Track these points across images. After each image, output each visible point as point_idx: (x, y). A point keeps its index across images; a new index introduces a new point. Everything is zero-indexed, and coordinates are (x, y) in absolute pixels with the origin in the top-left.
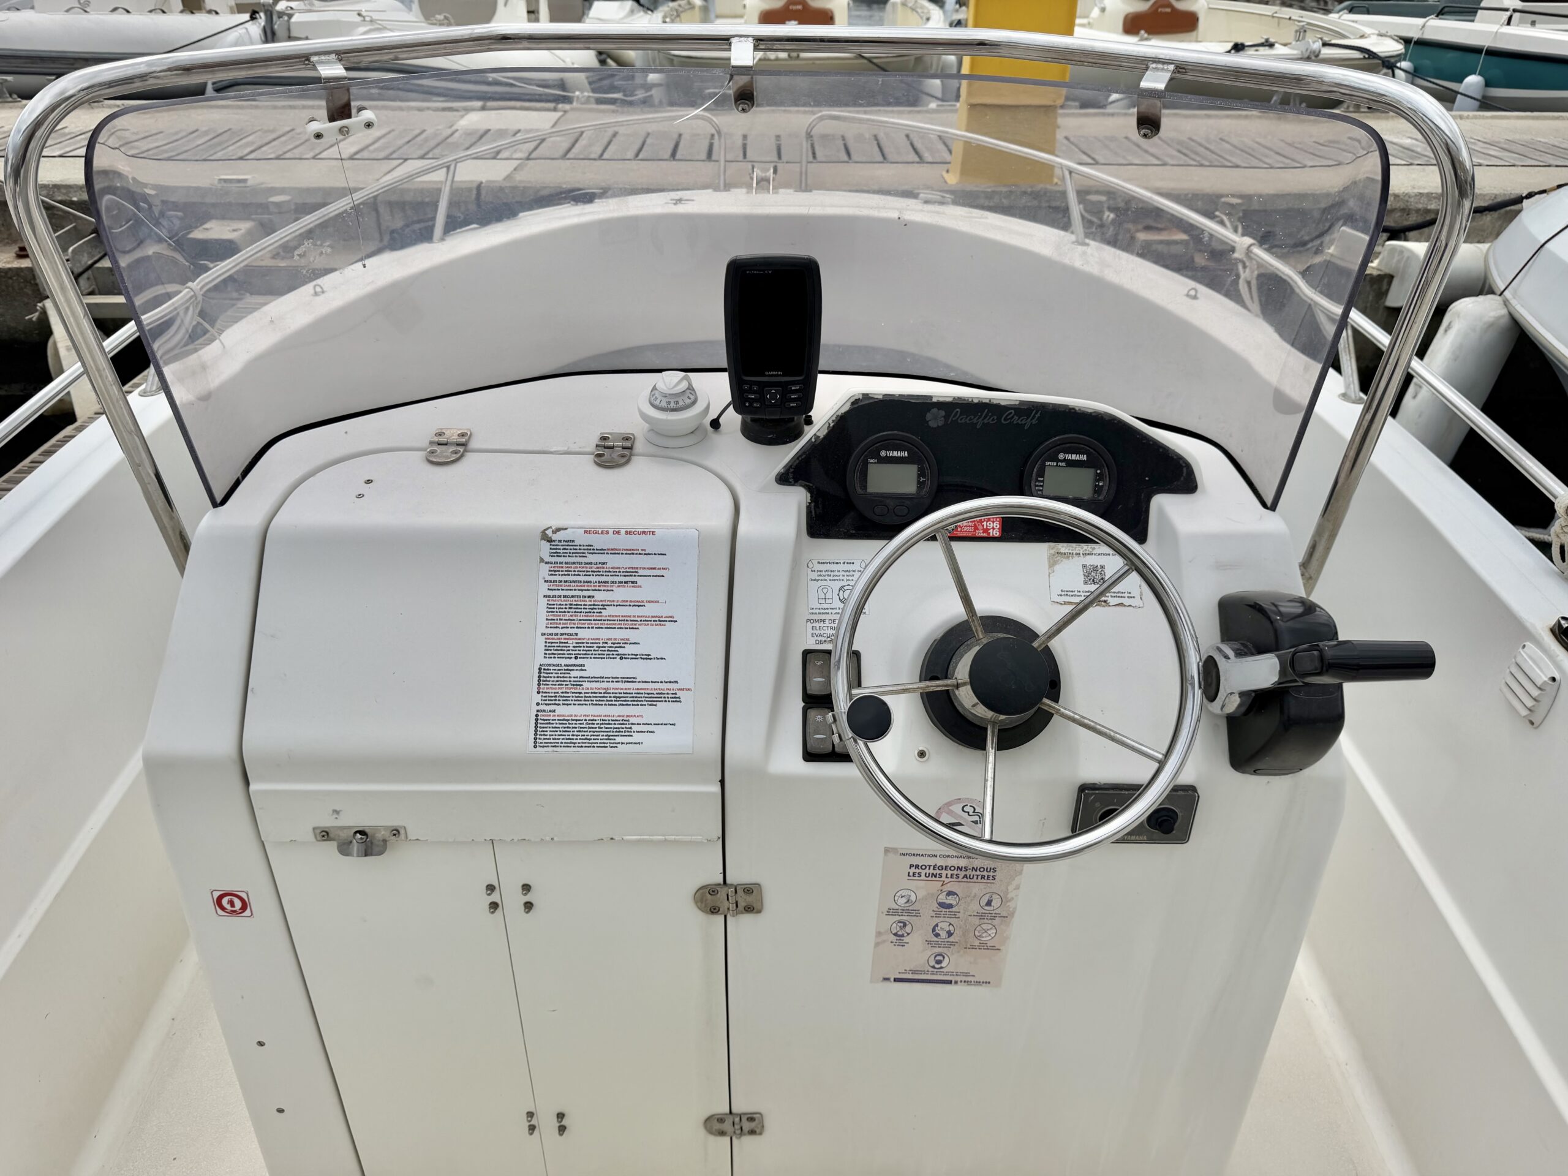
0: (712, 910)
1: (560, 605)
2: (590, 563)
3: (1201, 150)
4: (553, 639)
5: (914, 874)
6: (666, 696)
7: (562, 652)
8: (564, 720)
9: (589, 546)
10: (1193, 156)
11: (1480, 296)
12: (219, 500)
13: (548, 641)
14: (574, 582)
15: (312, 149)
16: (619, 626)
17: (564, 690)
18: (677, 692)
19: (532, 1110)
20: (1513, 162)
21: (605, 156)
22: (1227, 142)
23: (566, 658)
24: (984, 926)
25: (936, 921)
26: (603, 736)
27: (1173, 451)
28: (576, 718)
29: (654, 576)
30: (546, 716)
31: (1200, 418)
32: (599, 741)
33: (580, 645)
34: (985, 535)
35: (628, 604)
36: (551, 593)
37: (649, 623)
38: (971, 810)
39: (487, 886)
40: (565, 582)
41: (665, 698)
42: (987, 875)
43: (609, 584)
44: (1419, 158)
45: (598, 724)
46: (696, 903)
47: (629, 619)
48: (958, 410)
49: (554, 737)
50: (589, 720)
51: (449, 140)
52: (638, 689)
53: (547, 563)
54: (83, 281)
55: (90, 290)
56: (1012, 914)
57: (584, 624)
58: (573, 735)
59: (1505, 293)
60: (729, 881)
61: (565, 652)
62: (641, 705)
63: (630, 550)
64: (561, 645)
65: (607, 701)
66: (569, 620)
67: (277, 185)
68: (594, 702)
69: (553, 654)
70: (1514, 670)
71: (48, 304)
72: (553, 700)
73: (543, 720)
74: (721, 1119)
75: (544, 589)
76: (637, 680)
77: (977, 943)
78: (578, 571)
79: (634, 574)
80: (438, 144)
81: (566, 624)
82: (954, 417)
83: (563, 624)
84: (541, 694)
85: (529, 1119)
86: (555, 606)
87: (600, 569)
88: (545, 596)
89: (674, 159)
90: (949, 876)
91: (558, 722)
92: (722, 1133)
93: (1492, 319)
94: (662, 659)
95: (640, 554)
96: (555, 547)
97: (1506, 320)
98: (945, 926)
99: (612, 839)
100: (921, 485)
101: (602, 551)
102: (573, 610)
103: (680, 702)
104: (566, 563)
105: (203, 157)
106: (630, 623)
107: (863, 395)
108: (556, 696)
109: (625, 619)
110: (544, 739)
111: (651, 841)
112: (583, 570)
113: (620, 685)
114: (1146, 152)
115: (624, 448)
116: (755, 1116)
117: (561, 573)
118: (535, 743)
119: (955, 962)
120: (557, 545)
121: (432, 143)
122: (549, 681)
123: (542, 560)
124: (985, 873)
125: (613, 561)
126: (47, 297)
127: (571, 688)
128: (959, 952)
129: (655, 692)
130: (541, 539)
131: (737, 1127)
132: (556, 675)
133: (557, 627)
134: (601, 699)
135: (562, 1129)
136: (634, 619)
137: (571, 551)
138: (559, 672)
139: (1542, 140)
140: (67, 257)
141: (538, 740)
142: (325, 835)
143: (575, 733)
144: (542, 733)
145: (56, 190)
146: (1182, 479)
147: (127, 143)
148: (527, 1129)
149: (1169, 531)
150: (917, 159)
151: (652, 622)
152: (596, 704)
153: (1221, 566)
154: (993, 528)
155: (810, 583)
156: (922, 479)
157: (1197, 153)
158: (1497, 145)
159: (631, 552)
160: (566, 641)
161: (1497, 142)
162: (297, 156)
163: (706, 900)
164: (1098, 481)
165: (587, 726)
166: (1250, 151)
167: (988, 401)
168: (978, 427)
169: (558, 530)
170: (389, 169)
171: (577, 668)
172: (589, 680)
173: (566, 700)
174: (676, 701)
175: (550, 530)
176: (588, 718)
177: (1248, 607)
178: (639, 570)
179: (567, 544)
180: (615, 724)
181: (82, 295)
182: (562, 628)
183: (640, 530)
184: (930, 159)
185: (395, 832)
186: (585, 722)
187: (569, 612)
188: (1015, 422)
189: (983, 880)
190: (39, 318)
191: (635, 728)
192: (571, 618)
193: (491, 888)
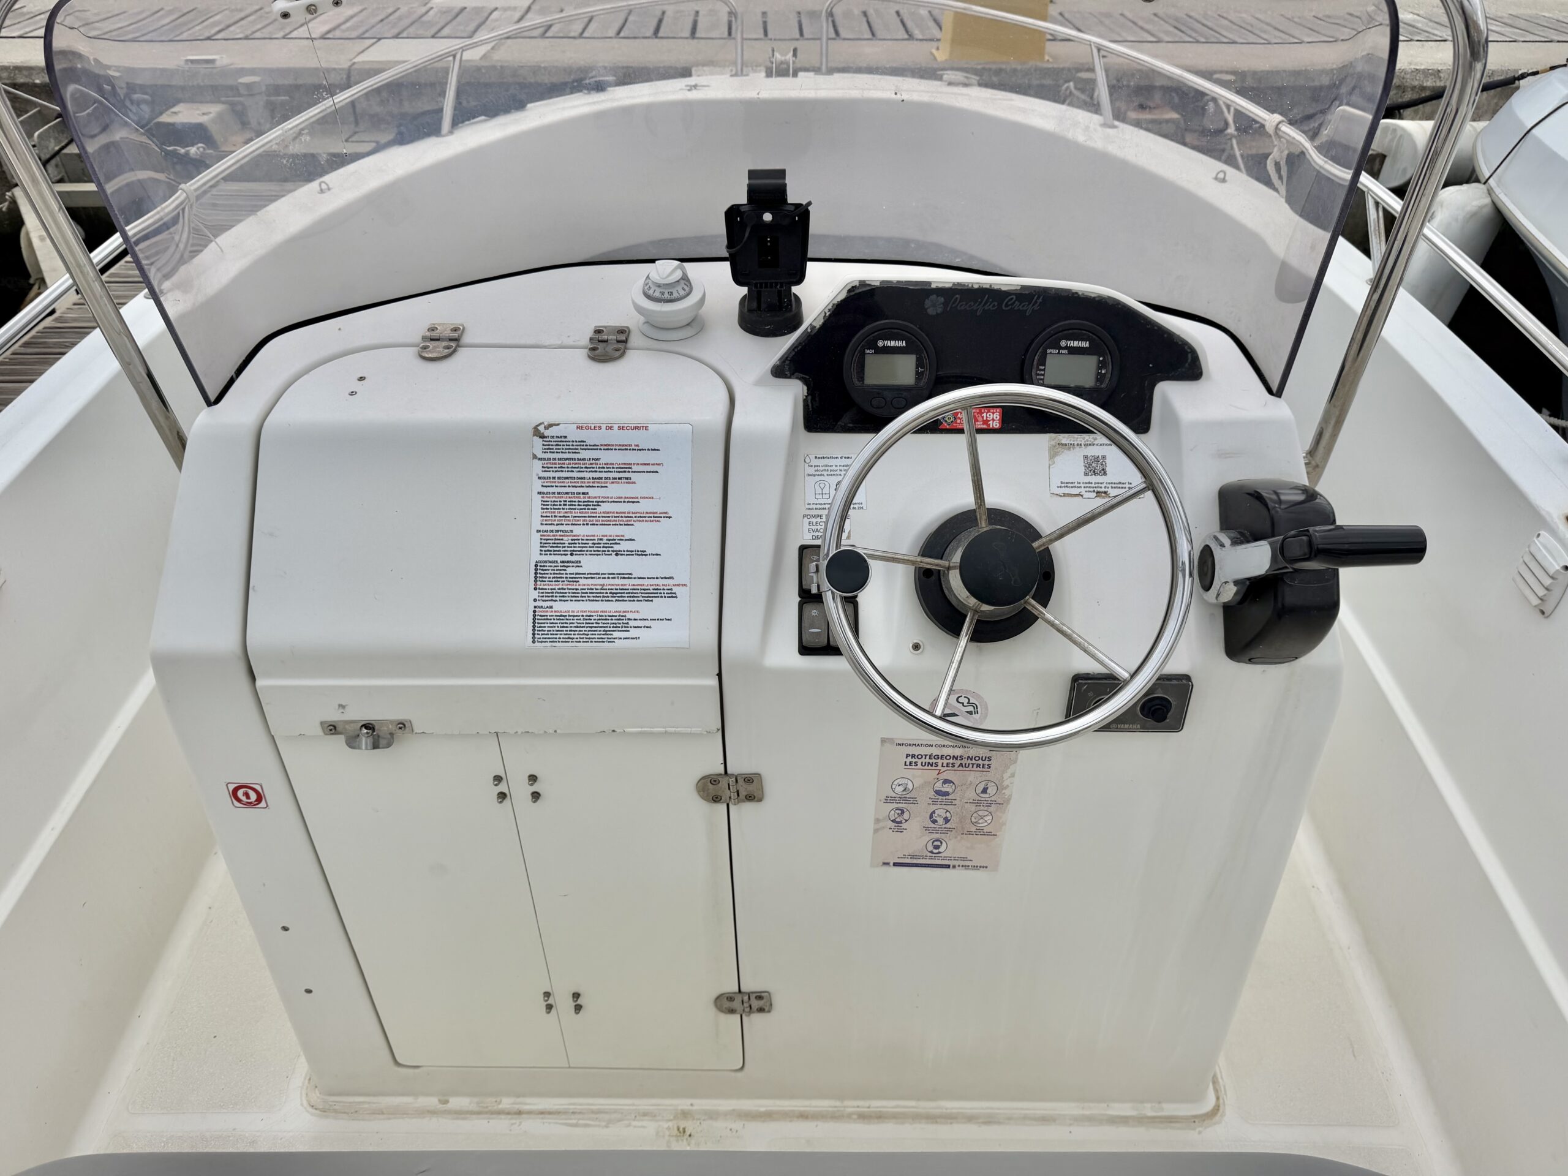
0: (714, 799)
1: (554, 501)
2: (583, 460)
3: (1198, 26)
4: (548, 536)
5: (910, 763)
6: (662, 591)
7: (558, 549)
8: (561, 616)
9: (581, 442)
10: (1189, 32)
11: (1464, 185)
12: (212, 398)
13: (543, 538)
14: (567, 478)
15: (282, 29)
16: (614, 523)
17: (561, 587)
18: (673, 588)
19: (549, 990)
20: (1515, 37)
21: (586, 34)
22: (1226, 18)
23: (561, 555)
24: (980, 813)
25: (933, 808)
26: (600, 631)
27: (1179, 337)
28: (573, 614)
29: (648, 472)
30: (544, 612)
31: (1208, 303)
32: (596, 636)
33: (576, 542)
34: (985, 426)
35: (622, 500)
36: (545, 490)
37: (644, 519)
38: (965, 701)
39: (495, 777)
40: (559, 478)
41: (661, 593)
42: (982, 764)
43: (603, 481)
44: (1420, 33)
45: (594, 620)
46: (699, 792)
47: (623, 515)
48: (957, 296)
49: (552, 632)
50: (587, 616)
51: (425, 18)
52: (634, 585)
53: (540, 459)
54: (51, 167)
55: (59, 177)
56: (1008, 801)
57: (578, 521)
58: (570, 631)
59: (1490, 181)
60: (729, 771)
61: (561, 549)
62: (638, 601)
63: (623, 445)
64: (557, 542)
65: (603, 597)
66: (564, 516)
67: (247, 66)
68: (591, 599)
69: (548, 551)
70: (1527, 559)
71: (17, 192)
72: (551, 596)
73: (541, 616)
74: (731, 998)
75: (538, 485)
76: (633, 576)
77: (973, 829)
78: (572, 467)
79: (627, 470)
80: (412, 24)
81: (561, 520)
82: (953, 303)
83: (558, 520)
84: (538, 590)
85: (546, 998)
86: (550, 503)
87: (593, 465)
88: (538, 493)
89: (656, 37)
90: (945, 765)
91: (555, 618)
92: (732, 1011)
93: (1474, 209)
94: (657, 555)
95: (633, 449)
96: (547, 443)
97: (1488, 210)
98: (942, 813)
99: (614, 731)
100: (919, 376)
101: (595, 447)
102: (568, 507)
103: (676, 597)
104: (560, 459)
105: (170, 38)
106: (624, 519)
107: (860, 281)
108: (553, 593)
109: (619, 515)
110: (542, 634)
111: (652, 733)
112: (577, 466)
113: (616, 581)
114: (1142, 28)
115: (618, 342)
116: (763, 994)
117: (554, 469)
118: (534, 638)
119: (951, 847)
120: (549, 441)
121: (407, 22)
122: (546, 578)
123: (535, 457)
124: (980, 762)
125: (606, 457)
126: (17, 185)
127: (567, 585)
128: (956, 838)
129: (651, 588)
130: (534, 435)
131: (746, 1005)
132: (552, 572)
133: (551, 524)
134: (598, 595)
135: (578, 1008)
136: (629, 515)
137: (564, 447)
138: (555, 568)
139: (1547, 14)
140: (33, 143)
141: (536, 636)
142: (332, 729)
143: (573, 629)
144: (541, 629)
145: (17, 72)
146: (1187, 365)
147: (87, 24)
148: (545, 1008)
149: (1173, 419)
150: (906, 36)
151: (647, 519)
152: (593, 601)
153: (1222, 455)
154: (993, 420)
155: (806, 477)
156: (920, 370)
157: (1192, 29)
158: (1500, 20)
159: (624, 448)
160: (561, 538)
161: (1500, 17)
162: (267, 36)
163: (708, 789)
164: (1100, 368)
165: (584, 622)
166: (1249, 28)
167: (988, 287)
168: (978, 314)
169: (550, 426)
170: (362, 48)
171: (573, 564)
172: (586, 576)
173: (563, 596)
174: (672, 597)
175: (543, 426)
176: (585, 614)
177: (1248, 496)
178: (633, 466)
179: (559, 440)
180: (612, 620)
181: (53, 183)
182: (557, 525)
183: (633, 425)
184: (920, 37)
185: (400, 725)
186: (582, 618)
187: (563, 509)
188: (1016, 308)
189: (978, 769)
190: (9, 208)
191: (632, 623)
192: (566, 515)
193: (498, 779)
